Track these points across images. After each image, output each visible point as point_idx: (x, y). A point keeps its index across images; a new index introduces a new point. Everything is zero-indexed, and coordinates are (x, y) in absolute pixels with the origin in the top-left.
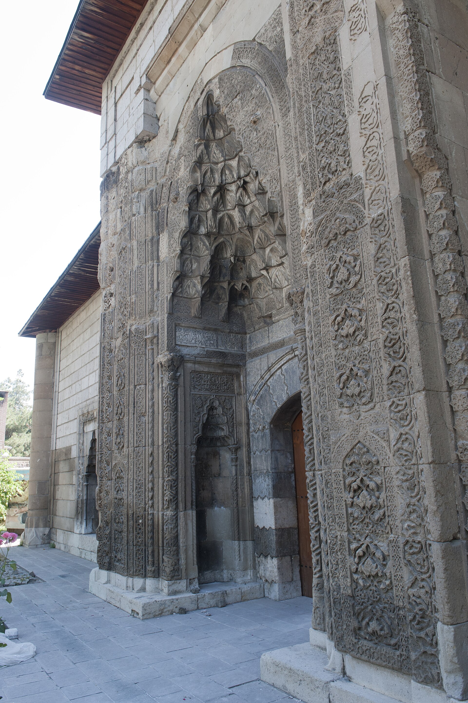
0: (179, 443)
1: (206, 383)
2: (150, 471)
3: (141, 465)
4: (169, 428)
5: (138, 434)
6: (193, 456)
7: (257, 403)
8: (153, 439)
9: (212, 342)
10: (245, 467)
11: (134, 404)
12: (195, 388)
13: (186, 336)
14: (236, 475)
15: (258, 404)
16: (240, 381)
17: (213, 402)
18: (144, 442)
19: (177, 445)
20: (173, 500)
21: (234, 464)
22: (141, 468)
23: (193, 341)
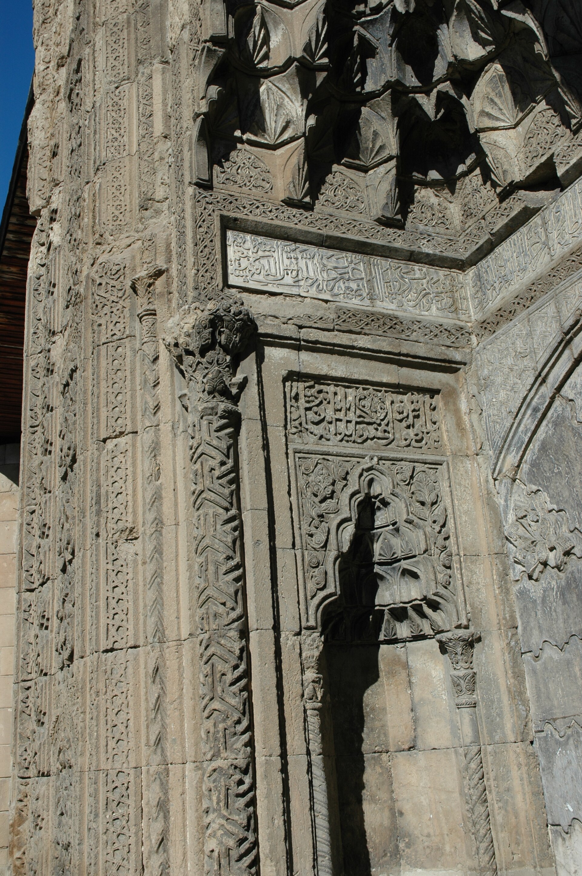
0: (252, 623)
1: (341, 415)
2: (153, 738)
3: (123, 716)
4: (211, 569)
5: (113, 603)
6: (311, 675)
7: (530, 473)
8: (161, 618)
9: (354, 286)
10: (507, 710)
11: (98, 502)
12: (301, 430)
13: (264, 261)
14: (477, 739)
15: (533, 477)
16: (457, 412)
17: (371, 482)
18: (131, 632)
19: (244, 633)
20: (235, 854)
21: (465, 698)
22: (121, 728)
23: (289, 280)
